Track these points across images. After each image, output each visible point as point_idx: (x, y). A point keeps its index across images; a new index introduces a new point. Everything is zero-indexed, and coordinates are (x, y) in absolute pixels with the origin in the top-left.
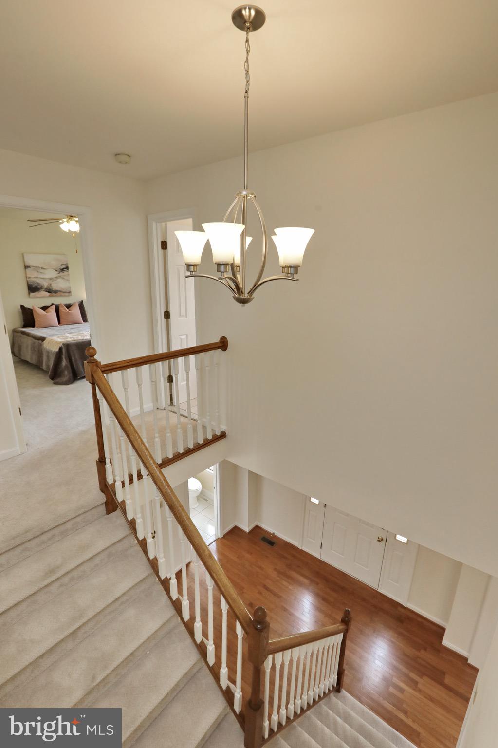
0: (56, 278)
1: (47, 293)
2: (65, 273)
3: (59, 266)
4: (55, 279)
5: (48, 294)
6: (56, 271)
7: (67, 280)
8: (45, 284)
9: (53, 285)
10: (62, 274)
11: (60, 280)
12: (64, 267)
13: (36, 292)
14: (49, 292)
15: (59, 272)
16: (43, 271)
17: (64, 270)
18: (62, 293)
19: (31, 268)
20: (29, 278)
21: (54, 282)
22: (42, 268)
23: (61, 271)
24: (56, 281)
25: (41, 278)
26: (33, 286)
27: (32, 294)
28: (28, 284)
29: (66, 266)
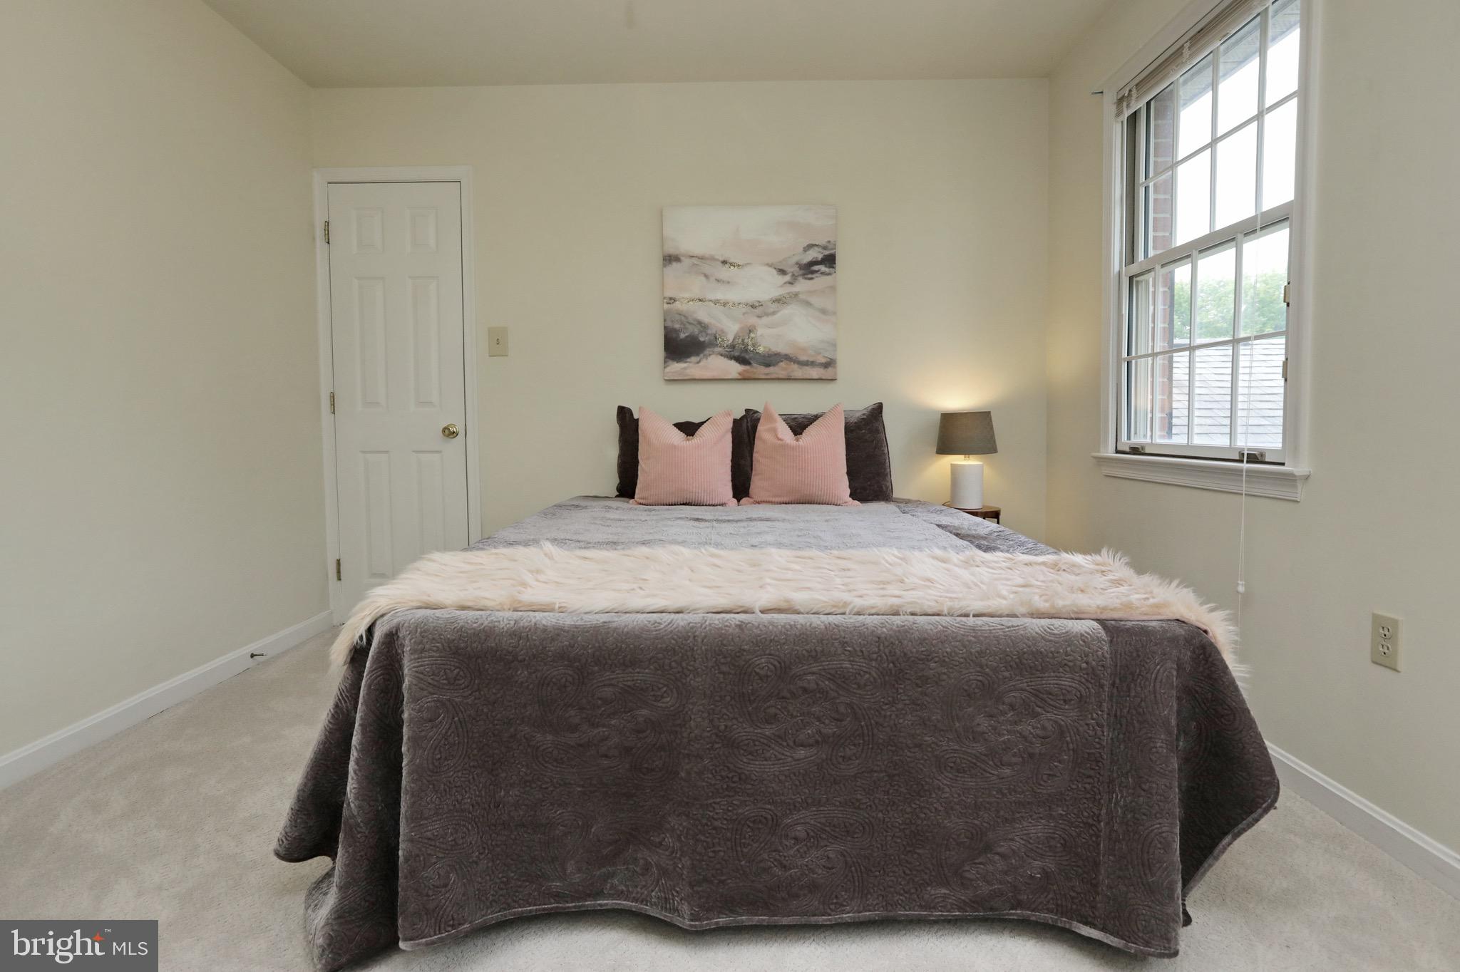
0: (779, 301)
1: (733, 363)
2: (819, 282)
3: (793, 249)
4: (774, 306)
5: (734, 368)
6: (782, 272)
7: (824, 311)
8: (730, 328)
9: (760, 331)
10: (802, 286)
11: (786, 311)
12: (815, 254)
13: (694, 359)
14: (742, 360)
15: (795, 277)
16: (725, 273)
17: (816, 268)
18: (796, 366)
19: (686, 262)
20: (672, 300)
21: (765, 320)
22: (724, 262)
23: (804, 275)
24: (774, 313)
25: (716, 302)
26: (682, 336)
27: (676, 367)
28: (665, 328)
29: (827, 253)
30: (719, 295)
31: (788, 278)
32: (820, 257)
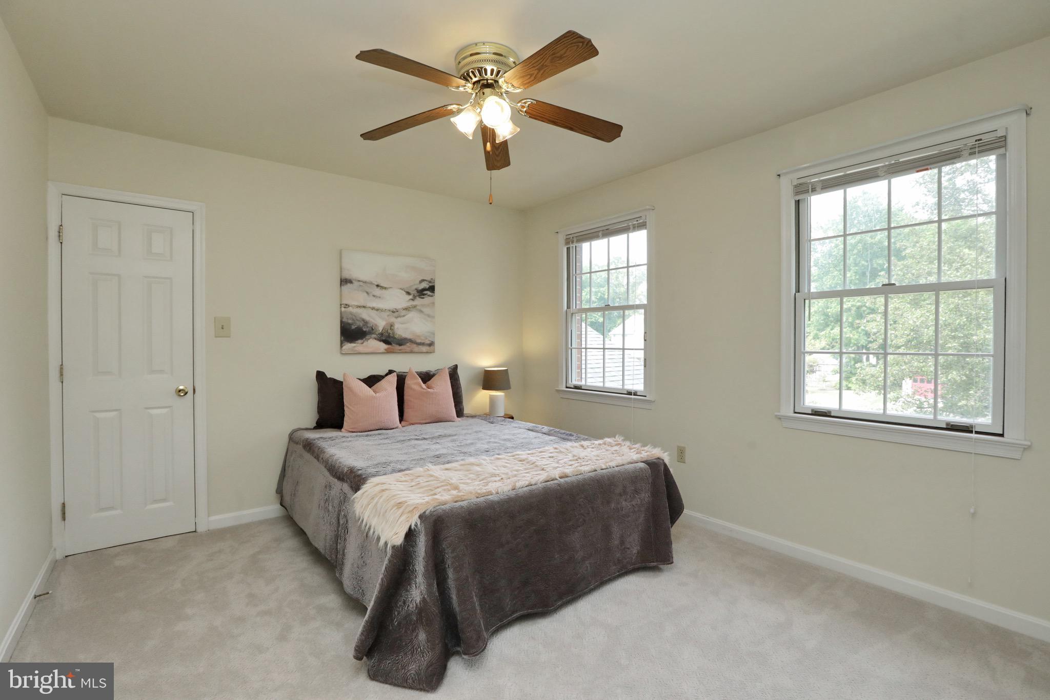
0: (406, 309)
1: (382, 343)
2: (427, 300)
3: (414, 281)
4: (404, 313)
5: (383, 346)
6: (408, 293)
7: (429, 316)
8: (380, 323)
9: (396, 326)
10: (418, 301)
11: (412, 315)
12: (425, 285)
13: (360, 341)
14: (386, 342)
15: (415, 297)
16: (377, 292)
17: (425, 292)
18: (415, 345)
19: (356, 284)
20: (347, 306)
21: (399, 319)
22: (378, 286)
23: (419, 296)
24: (404, 316)
25: (373, 309)
26: (353, 327)
27: (348, 346)
28: (342, 322)
29: (431, 284)
30: (374, 305)
31: (411, 297)
32: (427, 286)
